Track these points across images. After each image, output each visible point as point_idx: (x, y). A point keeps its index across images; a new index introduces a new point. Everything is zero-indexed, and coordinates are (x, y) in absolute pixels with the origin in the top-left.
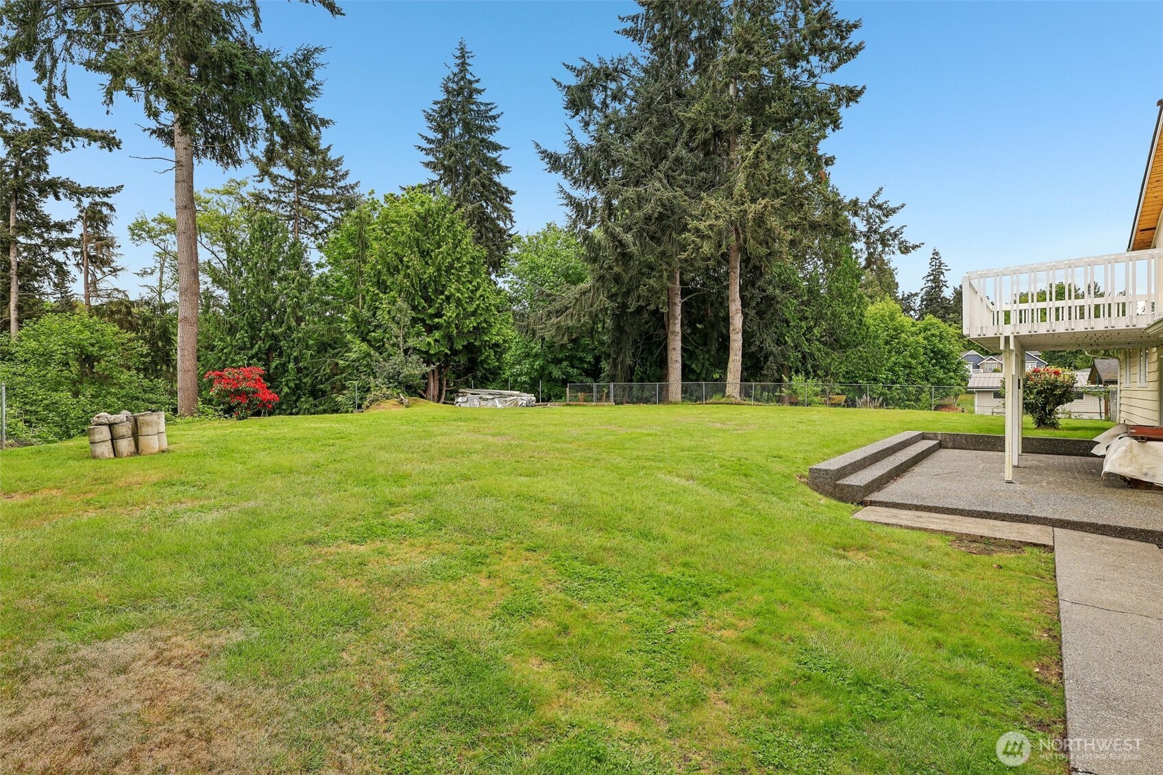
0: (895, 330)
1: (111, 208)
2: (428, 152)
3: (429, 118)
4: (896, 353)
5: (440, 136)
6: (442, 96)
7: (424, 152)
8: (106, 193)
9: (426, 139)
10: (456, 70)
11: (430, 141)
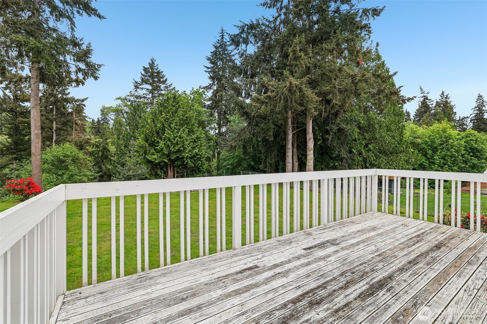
0: (446, 137)
1: (85, 106)
2: (209, 72)
3: (209, 59)
4: (446, 149)
5: (212, 66)
6: (213, 49)
7: (208, 73)
8: (83, 101)
9: (207, 67)
10: (220, 38)
11: (208, 68)
